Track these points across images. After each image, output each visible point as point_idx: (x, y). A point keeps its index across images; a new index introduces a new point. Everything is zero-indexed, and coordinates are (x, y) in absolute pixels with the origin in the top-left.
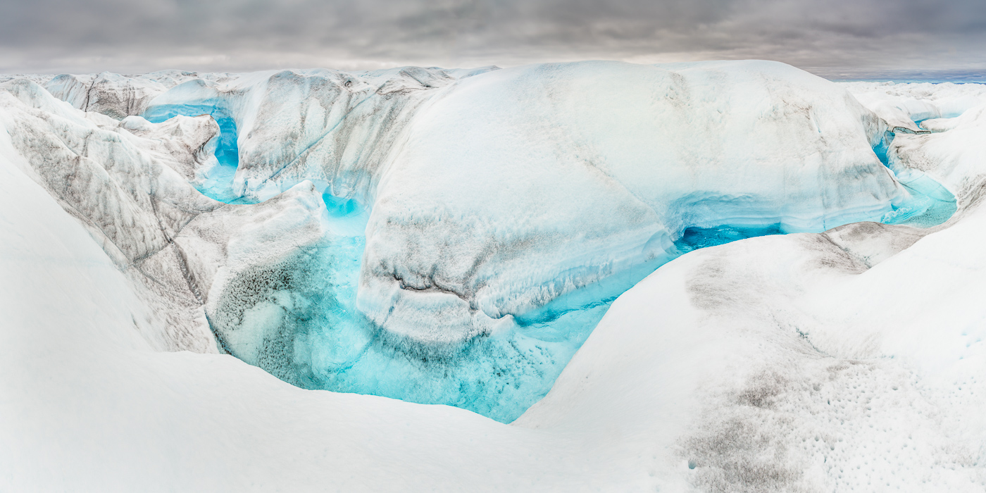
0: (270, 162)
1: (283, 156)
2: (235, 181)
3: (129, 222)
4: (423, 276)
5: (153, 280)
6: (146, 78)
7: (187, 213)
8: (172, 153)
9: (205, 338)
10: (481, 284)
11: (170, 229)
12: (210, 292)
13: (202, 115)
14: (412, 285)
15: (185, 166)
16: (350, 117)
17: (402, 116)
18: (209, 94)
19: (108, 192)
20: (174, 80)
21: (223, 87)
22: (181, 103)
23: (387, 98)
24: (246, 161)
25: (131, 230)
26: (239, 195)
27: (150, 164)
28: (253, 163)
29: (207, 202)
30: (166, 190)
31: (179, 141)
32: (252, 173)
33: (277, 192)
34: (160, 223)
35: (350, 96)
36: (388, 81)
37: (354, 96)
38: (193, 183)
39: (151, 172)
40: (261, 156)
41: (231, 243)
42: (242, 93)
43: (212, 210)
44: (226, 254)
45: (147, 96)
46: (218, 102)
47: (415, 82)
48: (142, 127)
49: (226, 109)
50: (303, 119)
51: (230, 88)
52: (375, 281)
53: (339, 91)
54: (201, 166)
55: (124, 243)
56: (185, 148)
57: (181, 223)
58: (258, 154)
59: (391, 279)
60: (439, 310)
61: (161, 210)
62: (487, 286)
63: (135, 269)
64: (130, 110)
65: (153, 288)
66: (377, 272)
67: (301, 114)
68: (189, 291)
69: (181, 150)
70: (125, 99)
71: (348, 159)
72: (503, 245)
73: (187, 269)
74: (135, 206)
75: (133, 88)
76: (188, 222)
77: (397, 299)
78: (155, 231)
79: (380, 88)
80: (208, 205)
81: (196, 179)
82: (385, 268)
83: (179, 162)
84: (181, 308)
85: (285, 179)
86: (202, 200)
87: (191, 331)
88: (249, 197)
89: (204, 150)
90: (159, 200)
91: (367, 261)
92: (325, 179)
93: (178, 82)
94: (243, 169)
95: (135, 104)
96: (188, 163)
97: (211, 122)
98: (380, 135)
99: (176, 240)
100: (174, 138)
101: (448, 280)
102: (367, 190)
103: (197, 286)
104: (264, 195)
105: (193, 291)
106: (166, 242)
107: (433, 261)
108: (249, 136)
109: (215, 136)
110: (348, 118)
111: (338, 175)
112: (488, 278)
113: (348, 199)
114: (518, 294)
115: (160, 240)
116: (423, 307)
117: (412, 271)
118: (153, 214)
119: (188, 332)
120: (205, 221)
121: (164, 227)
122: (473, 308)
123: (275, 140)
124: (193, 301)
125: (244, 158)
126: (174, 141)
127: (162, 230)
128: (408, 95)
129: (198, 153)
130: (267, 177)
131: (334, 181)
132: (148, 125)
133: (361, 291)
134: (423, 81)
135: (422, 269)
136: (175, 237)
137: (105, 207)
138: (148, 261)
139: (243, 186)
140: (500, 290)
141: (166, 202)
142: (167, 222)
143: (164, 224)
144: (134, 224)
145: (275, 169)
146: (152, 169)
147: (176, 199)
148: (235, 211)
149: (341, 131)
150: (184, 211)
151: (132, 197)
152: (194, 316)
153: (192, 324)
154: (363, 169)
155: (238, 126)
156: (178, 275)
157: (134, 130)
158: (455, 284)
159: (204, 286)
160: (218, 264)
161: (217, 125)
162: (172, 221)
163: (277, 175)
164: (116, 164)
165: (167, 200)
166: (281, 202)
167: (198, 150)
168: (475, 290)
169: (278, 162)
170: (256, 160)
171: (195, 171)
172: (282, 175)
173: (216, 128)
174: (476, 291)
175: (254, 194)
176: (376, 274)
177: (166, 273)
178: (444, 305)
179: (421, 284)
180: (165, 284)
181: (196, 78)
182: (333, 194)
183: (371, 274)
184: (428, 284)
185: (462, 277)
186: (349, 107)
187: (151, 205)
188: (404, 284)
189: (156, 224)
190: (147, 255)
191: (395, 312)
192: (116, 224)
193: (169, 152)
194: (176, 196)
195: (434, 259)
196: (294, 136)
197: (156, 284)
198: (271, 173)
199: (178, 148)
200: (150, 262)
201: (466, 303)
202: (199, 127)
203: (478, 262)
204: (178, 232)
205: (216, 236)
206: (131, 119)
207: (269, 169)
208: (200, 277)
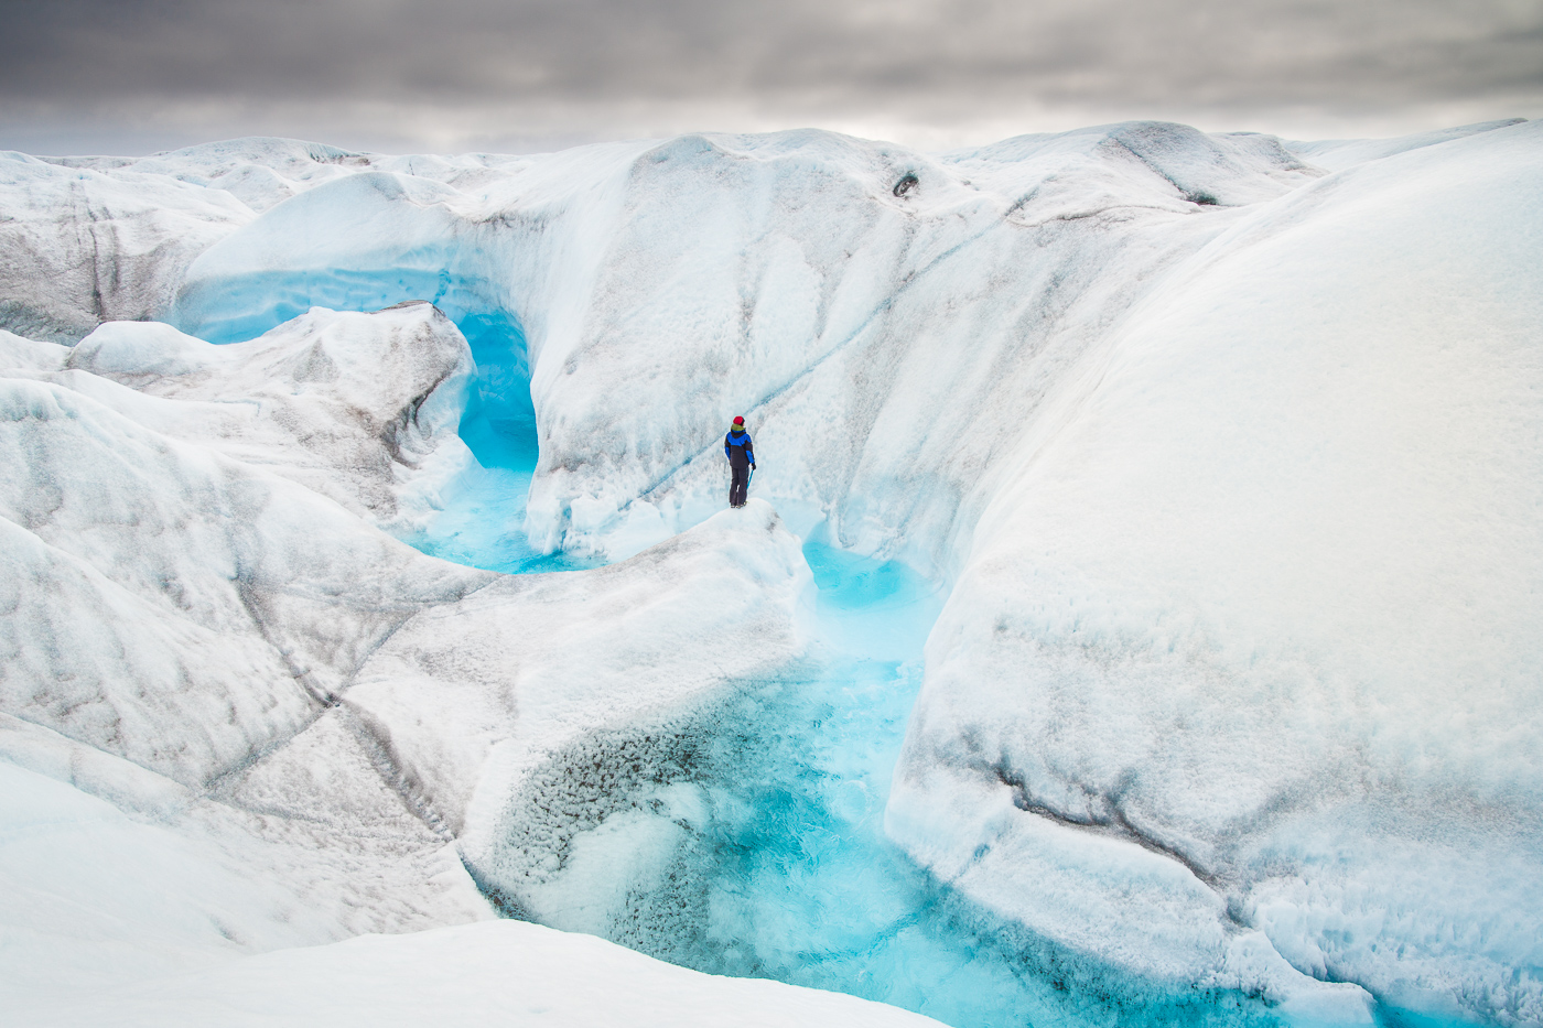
0: (640, 446)
1: (682, 427)
2: (529, 509)
3: (168, 677)
4: (1089, 792)
5: (286, 815)
6: (161, 170)
7: (377, 615)
8: (306, 440)
9: (464, 913)
10: (1275, 866)
11: (325, 668)
12: (471, 806)
13: (404, 305)
14: (1049, 804)
15: (359, 478)
16: (904, 303)
17: (1090, 304)
18: (420, 227)
19: (54, 601)
20: (280, 178)
21: (471, 203)
22: (318, 266)
23: (1042, 238)
24: (564, 447)
25: (179, 699)
26: (547, 549)
27: (219, 481)
28: (585, 452)
29: (441, 573)
30: (294, 558)
31: (325, 398)
32: (583, 481)
33: (662, 536)
34: (285, 658)
35: (911, 232)
36: (1050, 179)
37: (924, 232)
38: (394, 526)
39: (225, 508)
40: (612, 428)
41: (526, 680)
42: (538, 223)
43: (460, 596)
44: (511, 708)
45: (172, 243)
46: (458, 259)
47: (1157, 184)
48: (171, 362)
49: (486, 281)
50: (747, 312)
51: (494, 207)
52: (942, 777)
53: (871, 212)
54: (413, 473)
55: (158, 744)
56: (350, 420)
57: (362, 646)
58: (600, 423)
59: (989, 779)
60: (1125, 887)
61: (283, 620)
62: (1299, 881)
63: (217, 805)
64: (106, 300)
65: (288, 837)
66: (948, 754)
67: (741, 291)
68: (407, 817)
69: (339, 429)
70: (75, 260)
71: (890, 441)
72: (1395, 785)
73: (395, 763)
74: (184, 624)
75: (107, 214)
76: (383, 641)
77: (1002, 831)
78: (270, 685)
79: (1019, 205)
80: (442, 584)
81: (402, 514)
82: (975, 748)
83: (336, 466)
84: (387, 861)
85: (688, 495)
86: (423, 570)
87: (422, 907)
88: (577, 554)
89: (421, 421)
90: (273, 591)
91: (921, 722)
92: (814, 498)
93: (297, 187)
94: (553, 470)
95: (125, 277)
96: (368, 466)
97: (438, 328)
98: (1002, 367)
99: (350, 695)
100: (309, 389)
101: (1168, 821)
102: (943, 537)
103: (429, 800)
104: (619, 545)
105: (419, 814)
106: (317, 706)
107: (1128, 759)
108: (570, 366)
109: (455, 373)
110: (898, 308)
111: (854, 489)
112: (1309, 860)
113: (882, 558)
114: (1410, 949)
115: (292, 702)
116: (1076, 867)
117: (1054, 770)
118: (256, 638)
119: (414, 911)
120: (438, 629)
121: (301, 666)
122: (1235, 917)
123: (653, 376)
124: (421, 838)
125: (553, 436)
126: (311, 402)
127: (297, 676)
128: (1119, 231)
129: (399, 433)
130: (633, 493)
131: (841, 507)
132: (196, 350)
133: (899, 795)
134: (1184, 182)
135: (1088, 770)
136: (344, 687)
137: (52, 651)
138: (259, 772)
139: (555, 524)
140: (1346, 909)
141: (298, 593)
142: (311, 650)
143: (302, 659)
144: (187, 680)
145: (657, 468)
146: (230, 495)
147: (334, 579)
148: (533, 591)
149: (871, 350)
150: (367, 610)
151: (166, 599)
152: (428, 871)
153: (425, 890)
154: (934, 474)
155: (532, 337)
156: (367, 783)
157: (139, 375)
158: (1188, 837)
159: (451, 797)
160: (491, 735)
161: (460, 335)
162: (329, 646)
163: (664, 485)
164: (73, 498)
165: (302, 587)
166: (674, 561)
167: (400, 422)
168: (1253, 874)
169: (667, 446)
170: (594, 442)
171: (395, 490)
172: (680, 486)
173: (458, 350)
174: (1257, 880)
175: (592, 543)
176: (946, 759)
177: (327, 787)
178: (1141, 879)
179: (1078, 808)
180: (328, 815)
181: (365, 169)
182: (836, 543)
183: (930, 757)
184: (1100, 812)
185: (1217, 825)
186: (904, 272)
187: (244, 611)
188: (1025, 797)
189: (274, 663)
190: (252, 756)
191: (989, 859)
192: (111, 696)
193: (293, 438)
194: (333, 569)
195: (1132, 753)
196: (716, 366)
197: (296, 825)
198: (643, 481)
199: (327, 423)
200: (268, 777)
201: (1217, 899)
202: (395, 345)
203: (1280, 803)
204: (352, 671)
205: (478, 664)
206: (117, 335)
207: (639, 469)
208: (437, 776)
